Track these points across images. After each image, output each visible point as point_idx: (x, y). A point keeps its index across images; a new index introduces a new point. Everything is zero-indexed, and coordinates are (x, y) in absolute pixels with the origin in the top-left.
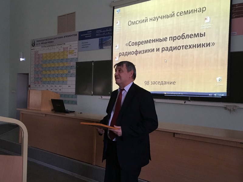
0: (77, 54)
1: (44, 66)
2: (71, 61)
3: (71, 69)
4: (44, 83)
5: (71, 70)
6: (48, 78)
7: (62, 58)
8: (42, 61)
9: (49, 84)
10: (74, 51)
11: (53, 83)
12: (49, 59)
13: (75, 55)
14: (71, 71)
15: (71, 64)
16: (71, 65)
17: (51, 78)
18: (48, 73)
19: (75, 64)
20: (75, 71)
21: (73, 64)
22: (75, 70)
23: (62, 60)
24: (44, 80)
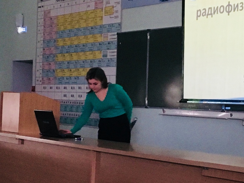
0: (119, 14)
1: (61, 43)
2: (108, 32)
3: (108, 49)
4: (60, 81)
5: (108, 51)
6: (66, 70)
7: (92, 24)
8: (57, 33)
9: (68, 83)
10: (115, 9)
11: (75, 81)
12: (69, 27)
13: (116, 17)
14: (108, 54)
15: (109, 37)
16: (109, 40)
17: (72, 70)
18: (68, 58)
19: (116, 36)
20: (116, 54)
21: (112, 37)
22: (116, 50)
23: (92, 28)
24: (60, 74)
